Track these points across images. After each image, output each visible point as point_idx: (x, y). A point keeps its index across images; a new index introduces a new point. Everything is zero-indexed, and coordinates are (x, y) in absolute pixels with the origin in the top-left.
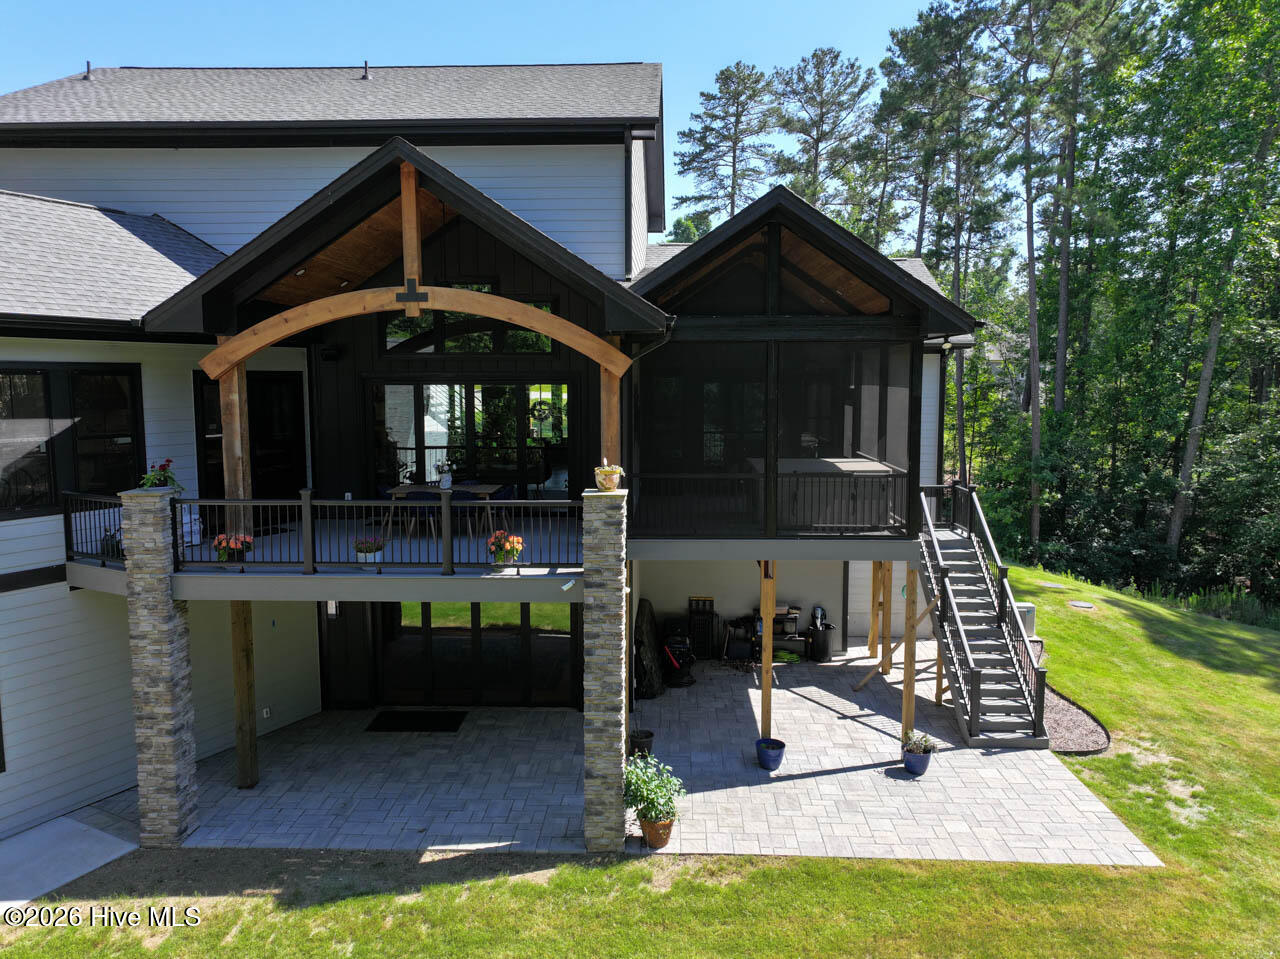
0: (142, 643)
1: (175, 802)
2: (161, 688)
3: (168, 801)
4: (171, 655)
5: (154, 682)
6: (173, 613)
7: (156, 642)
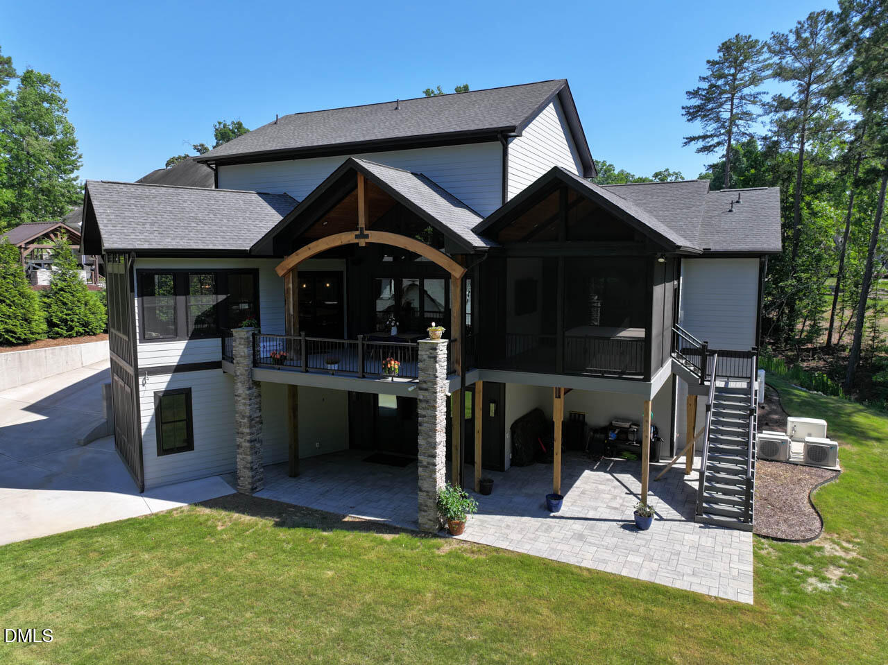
0: (239, 399)
1: (250, 474)
2: (246, 420)
3: (248, 473)
4: (250, 405)
5: (243, 417)
6: (252, 386)
7: (244, 399)
